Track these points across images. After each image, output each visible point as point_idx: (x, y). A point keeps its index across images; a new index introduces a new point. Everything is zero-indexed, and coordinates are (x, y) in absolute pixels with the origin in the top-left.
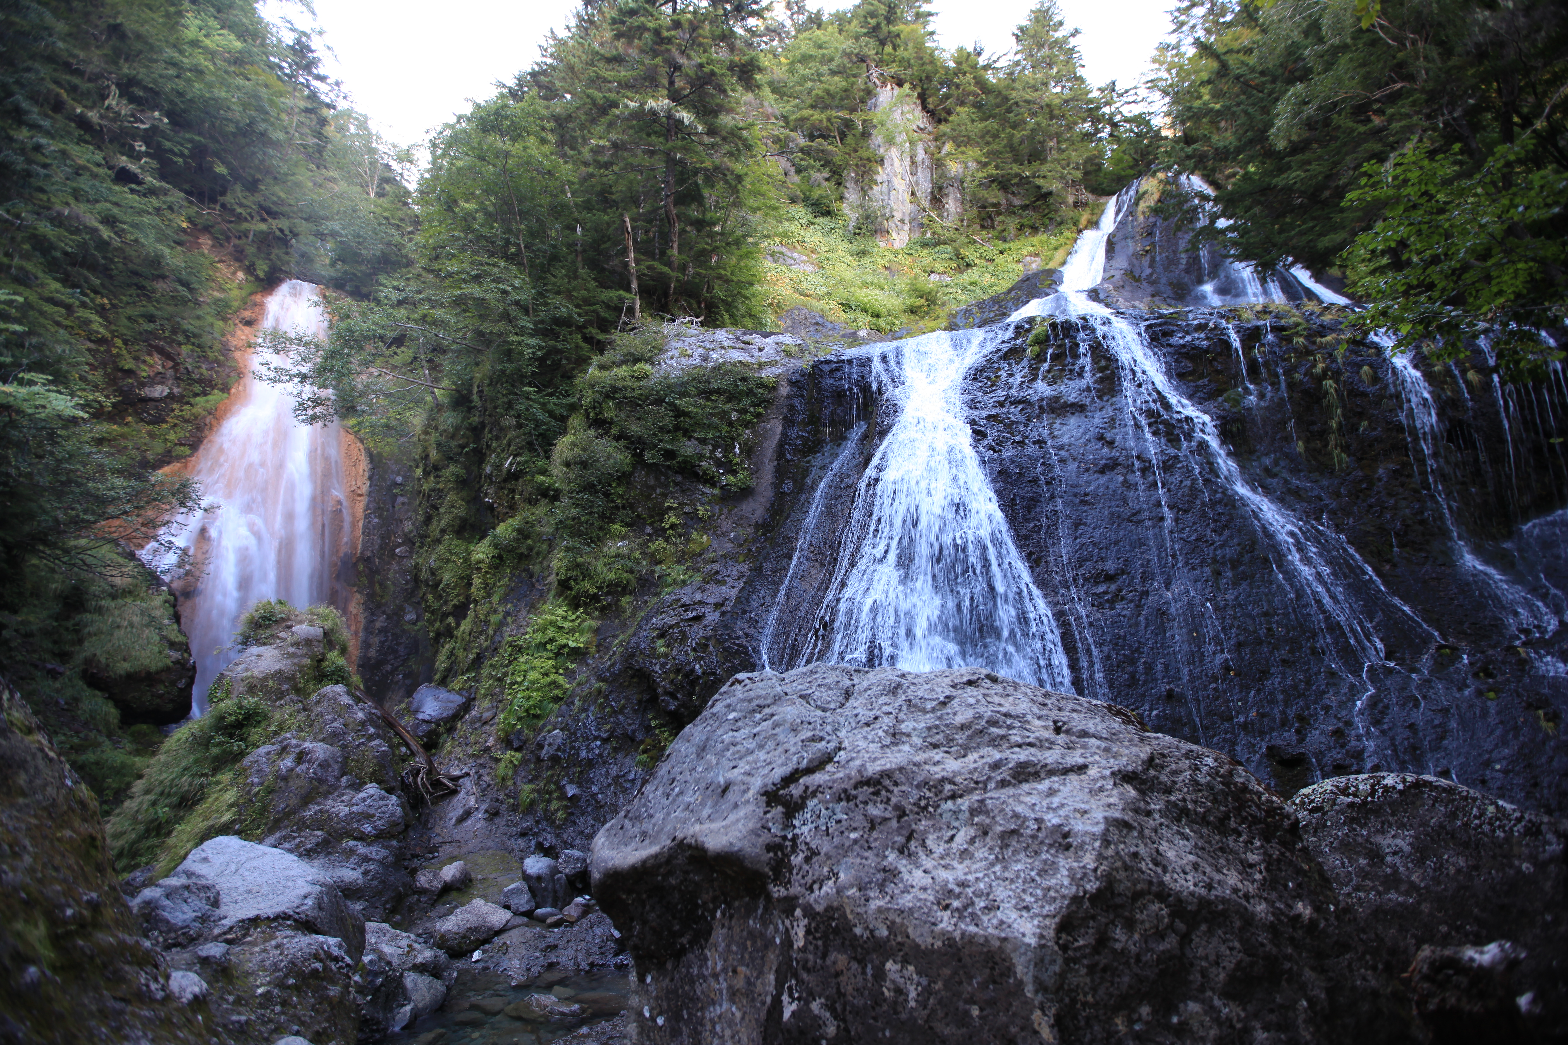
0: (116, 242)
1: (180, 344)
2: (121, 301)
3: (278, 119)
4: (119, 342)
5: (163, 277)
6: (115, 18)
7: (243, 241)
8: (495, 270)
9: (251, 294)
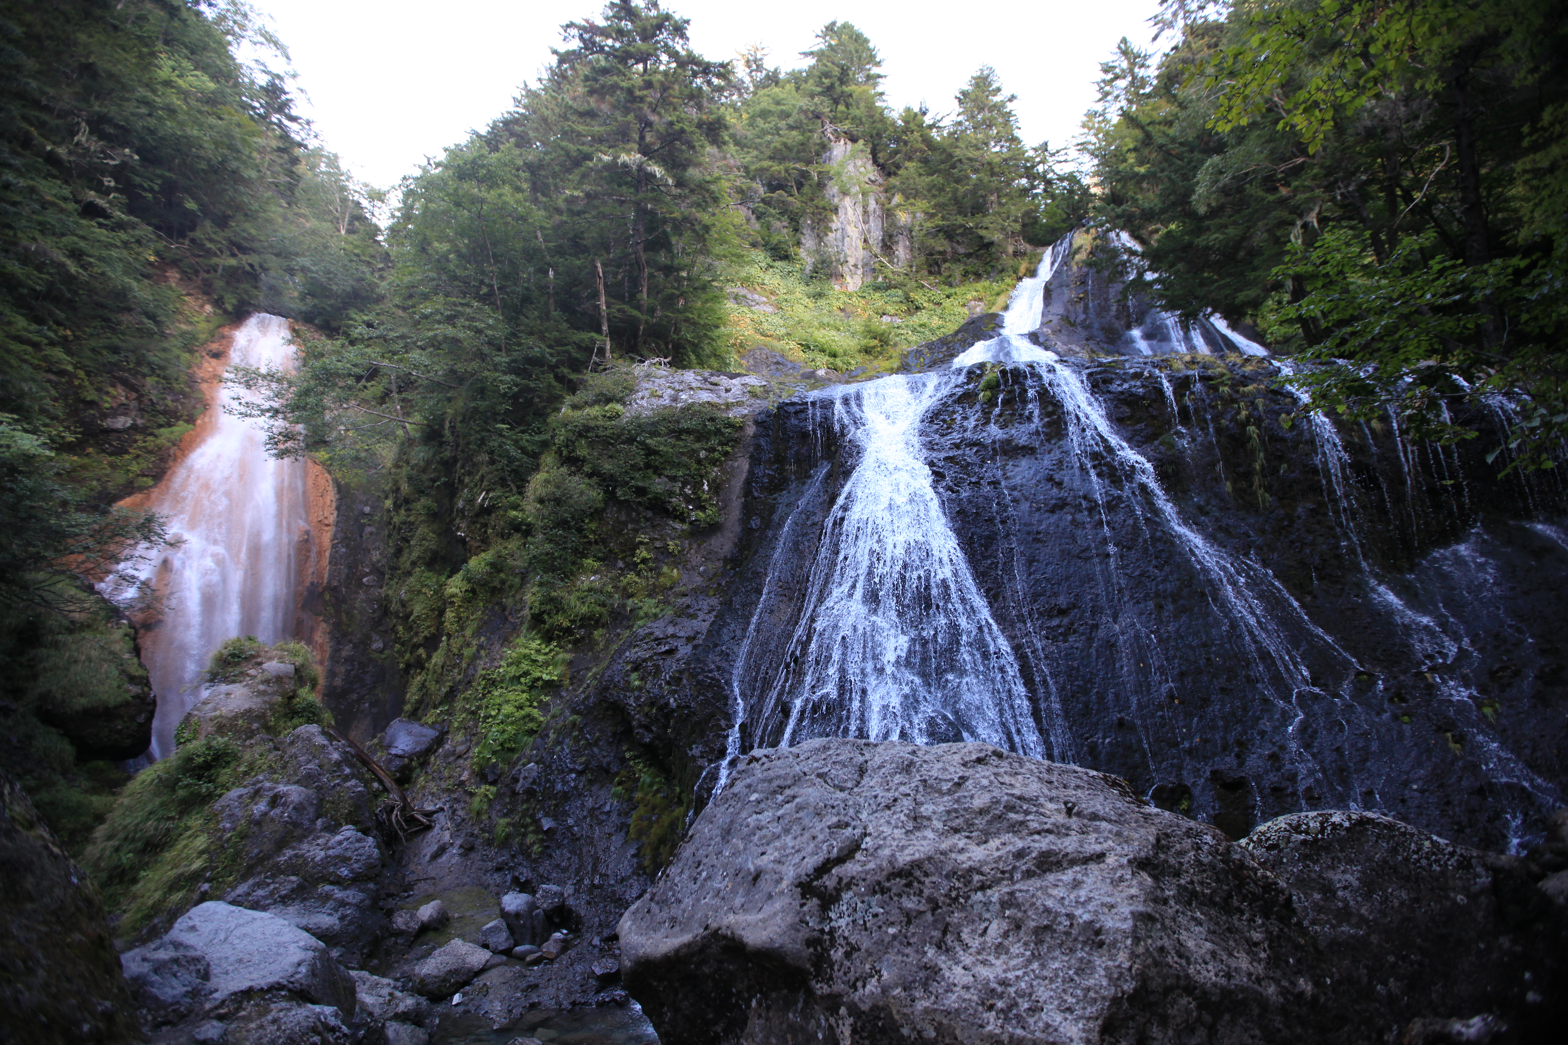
0: (84, 276)
1: (144, 376)
2: (84, 332)
3: (250, 157)
4: (81, 374)
5: (129, 310)
6: (88, 56)
7: (212, 275)
8: (468, 310)
9: (219, 327)
